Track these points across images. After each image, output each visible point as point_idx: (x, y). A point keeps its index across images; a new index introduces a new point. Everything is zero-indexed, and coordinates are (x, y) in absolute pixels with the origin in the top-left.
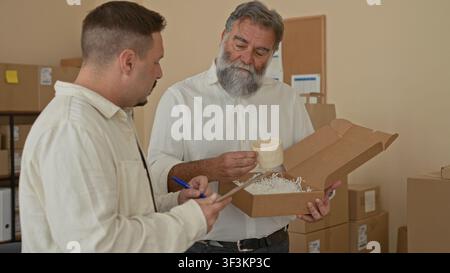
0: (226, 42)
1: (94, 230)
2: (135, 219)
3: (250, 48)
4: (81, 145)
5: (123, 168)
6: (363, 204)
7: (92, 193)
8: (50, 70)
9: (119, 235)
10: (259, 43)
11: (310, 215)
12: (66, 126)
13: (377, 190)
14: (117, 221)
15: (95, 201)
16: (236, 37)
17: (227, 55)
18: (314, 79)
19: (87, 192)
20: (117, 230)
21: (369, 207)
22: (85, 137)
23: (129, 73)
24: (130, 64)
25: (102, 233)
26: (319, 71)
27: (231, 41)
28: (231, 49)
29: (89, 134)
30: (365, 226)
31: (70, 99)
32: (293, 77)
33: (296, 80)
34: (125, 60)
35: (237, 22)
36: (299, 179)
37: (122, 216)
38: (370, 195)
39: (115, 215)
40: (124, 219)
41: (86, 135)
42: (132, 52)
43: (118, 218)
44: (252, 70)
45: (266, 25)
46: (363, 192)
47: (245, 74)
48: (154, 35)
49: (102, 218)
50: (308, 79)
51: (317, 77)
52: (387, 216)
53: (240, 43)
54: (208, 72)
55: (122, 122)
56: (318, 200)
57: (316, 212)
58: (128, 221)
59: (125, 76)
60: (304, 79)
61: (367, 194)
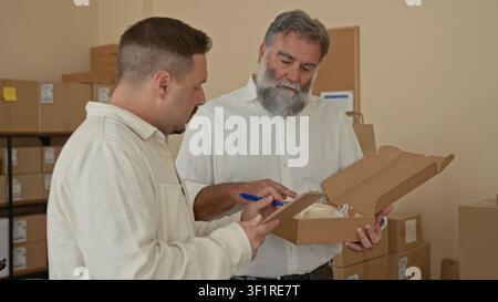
0: (269, 57)
1: (134, 257)
2: (175, 246)
3: (296, 65)
4: (118, 166)
5: (162, 192)
6: (403, 234)
7: (131, 217)
8: (51, 86)
9: (160, 261)
10: (306, 59)
11: (359, 243)
12: (101, 146)
13: (418, 218)
14: (157, 248)
15: (134, 226)
16: (280, 53)
17: (271, 73)
18: (346, 96)
19: (125, 216)
20: (158, 257)
21: (410, 238)
22: (121, 157)
23: (163, 97)
24: (165, 87)
25: (142, 259)
26: (351, 88)
27: (274, 56)
28: (274, 65)
29: (126, 154)
30: (406, 259)
31: (103, 120)
32: (323, 94)
33: (326, 97)
34: (159, 81)
35: (280, 35)
36: (346, 206)
37: (162, 242)
38: (411, 224)
39: (155, 241)
40: (164, 246)
41: (122, 154)
42: (167, 74)
43: (158, 244)
44: (299, 89)
45: (313, 38)
46: (403, 221)
47: (291, 94)
48: (196, 57)
49: (142, 244)
50: (339, 97)
51: (350, 94)
52: (428, 248)
53: (285, 59)
54: (245, 89)
55: (161, 145)
56: (368, 226)
57: (366, 239)
58: (168, 248)
59: (159, 101)
60: (335, 97)
61: (407, 222)
